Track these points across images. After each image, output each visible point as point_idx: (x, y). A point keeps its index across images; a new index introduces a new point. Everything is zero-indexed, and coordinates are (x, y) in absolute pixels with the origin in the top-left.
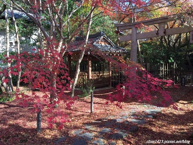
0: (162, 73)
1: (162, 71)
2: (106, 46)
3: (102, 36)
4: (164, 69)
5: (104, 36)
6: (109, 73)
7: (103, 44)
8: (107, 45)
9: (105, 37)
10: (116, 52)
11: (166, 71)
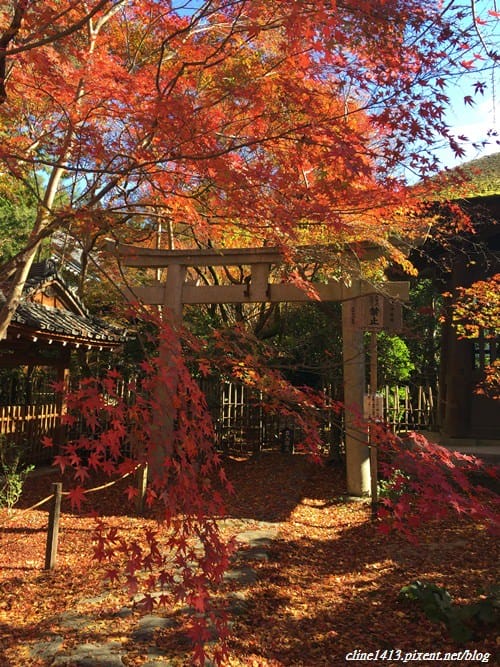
0: (226, 415)
1: (227, 406)
2: (58, 313)
3: (51, 278)
4: (233, 401)
5: (57, 279)
6: (59, 412)
7: (49, 306)
8: (63, 311)
9: (60, 281)
10: (94, 338)
11: (239, 407)
